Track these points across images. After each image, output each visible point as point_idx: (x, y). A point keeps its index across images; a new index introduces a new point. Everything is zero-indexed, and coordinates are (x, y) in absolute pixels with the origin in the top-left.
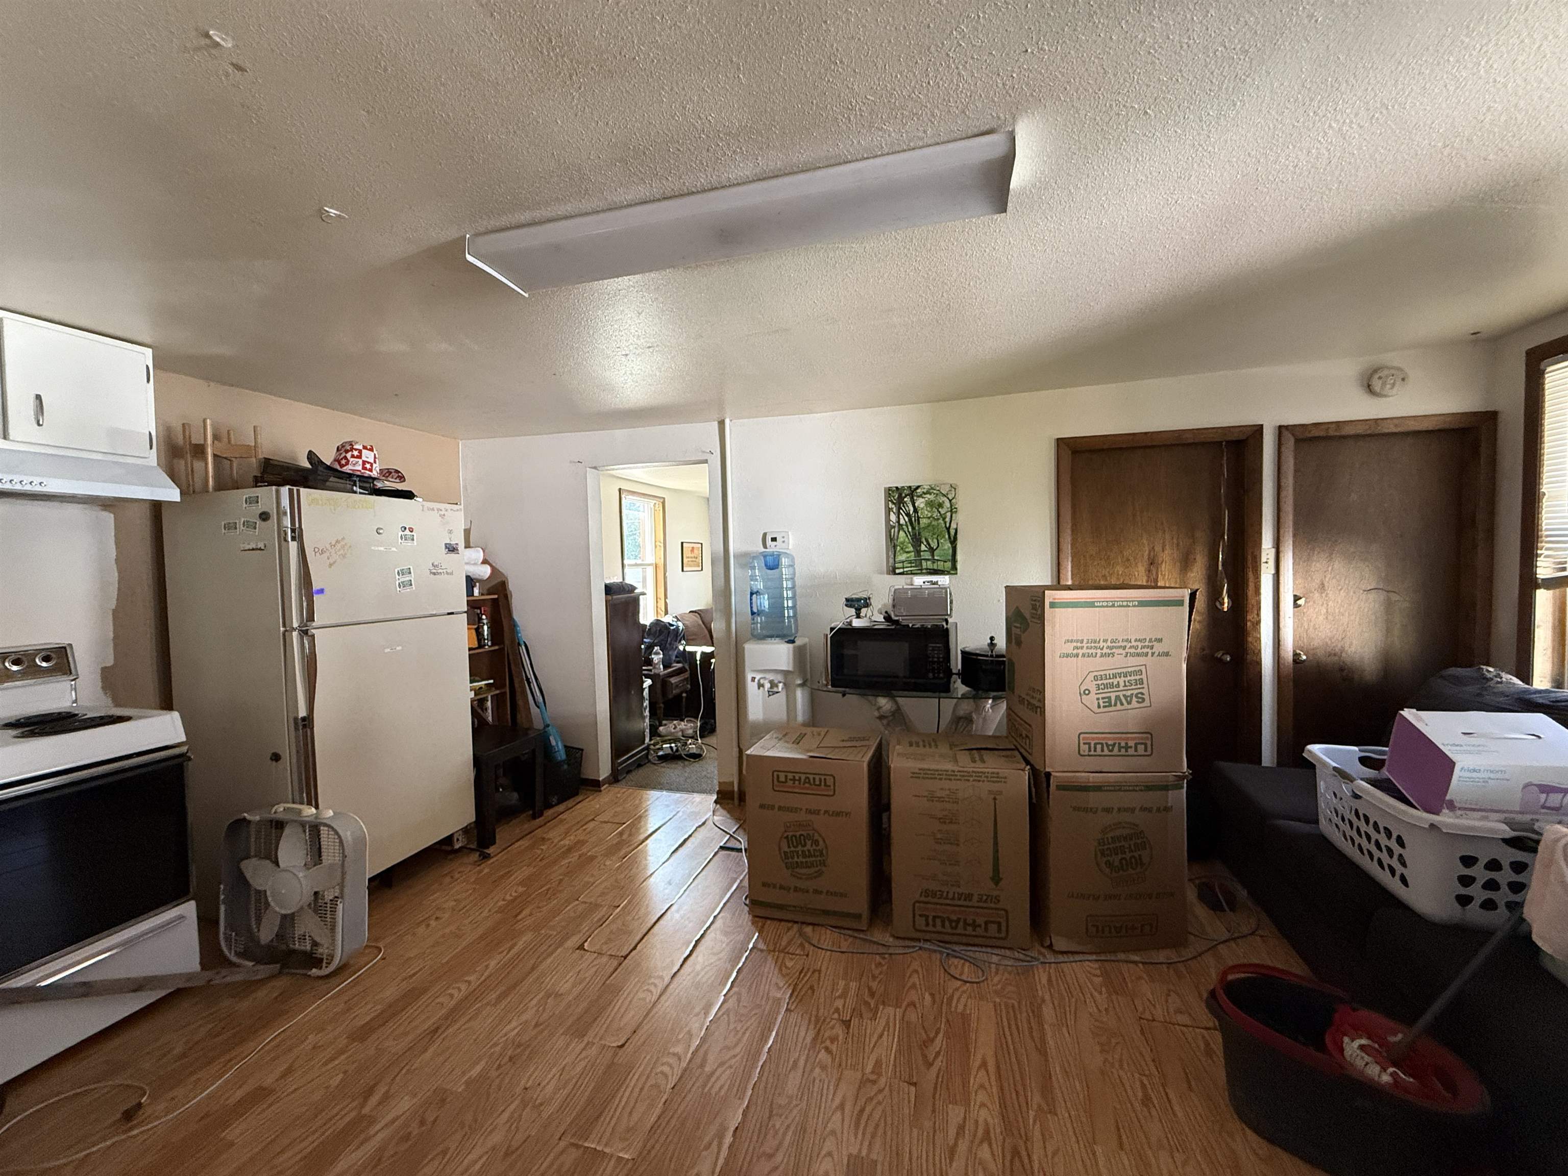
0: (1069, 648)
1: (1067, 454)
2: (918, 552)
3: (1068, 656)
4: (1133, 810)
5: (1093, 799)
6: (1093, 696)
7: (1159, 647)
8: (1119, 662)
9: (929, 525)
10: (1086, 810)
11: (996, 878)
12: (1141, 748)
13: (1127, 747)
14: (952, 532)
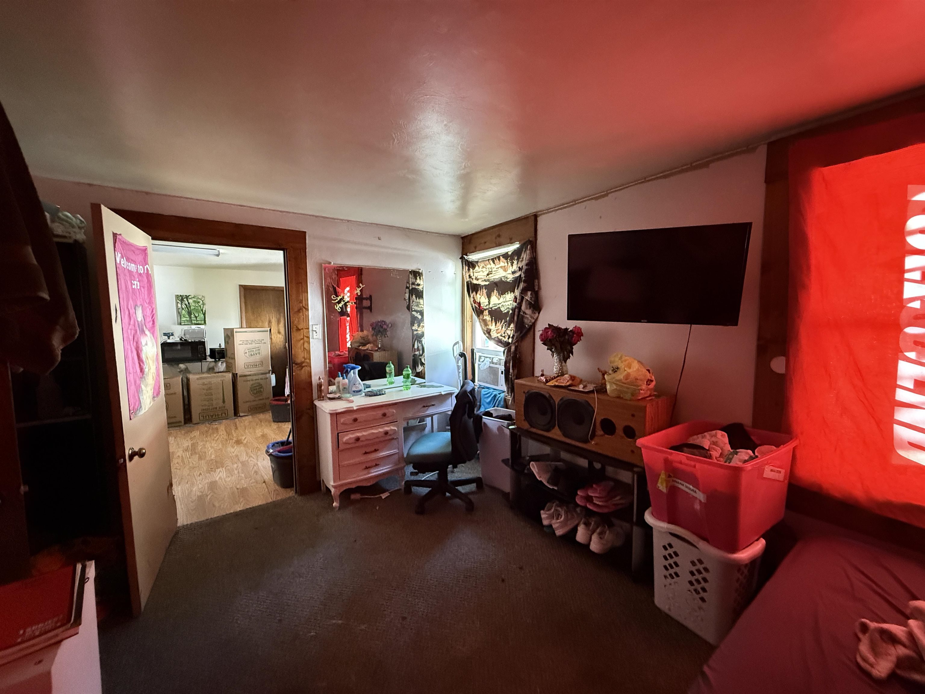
0: (241, 343)
1: (242, 289)
2: (190, 317)
3: (241, 344)
4: (258, 379)
5: (249, 378)
6: (248, 354)
7: (263, 342)
8: (254, 345)
9: (195, 308)
10: (247, 381)
11: (224, 402)
12: (260, 365)
13: (257, 365)
14: (204, 311)
